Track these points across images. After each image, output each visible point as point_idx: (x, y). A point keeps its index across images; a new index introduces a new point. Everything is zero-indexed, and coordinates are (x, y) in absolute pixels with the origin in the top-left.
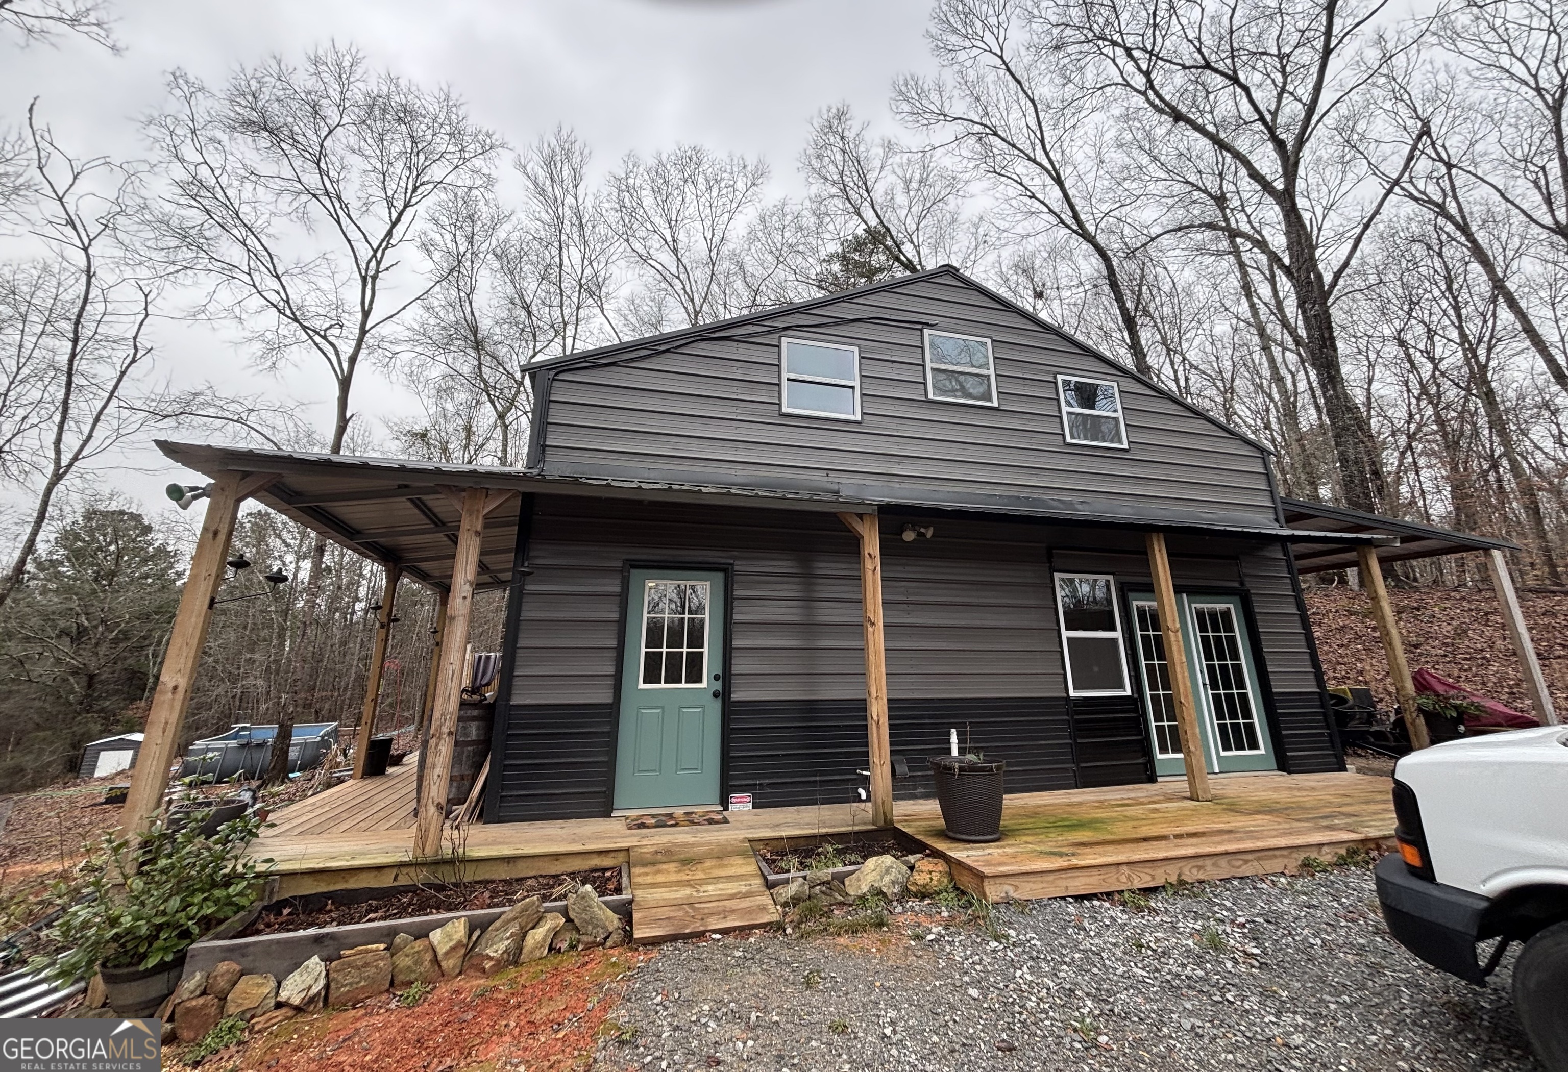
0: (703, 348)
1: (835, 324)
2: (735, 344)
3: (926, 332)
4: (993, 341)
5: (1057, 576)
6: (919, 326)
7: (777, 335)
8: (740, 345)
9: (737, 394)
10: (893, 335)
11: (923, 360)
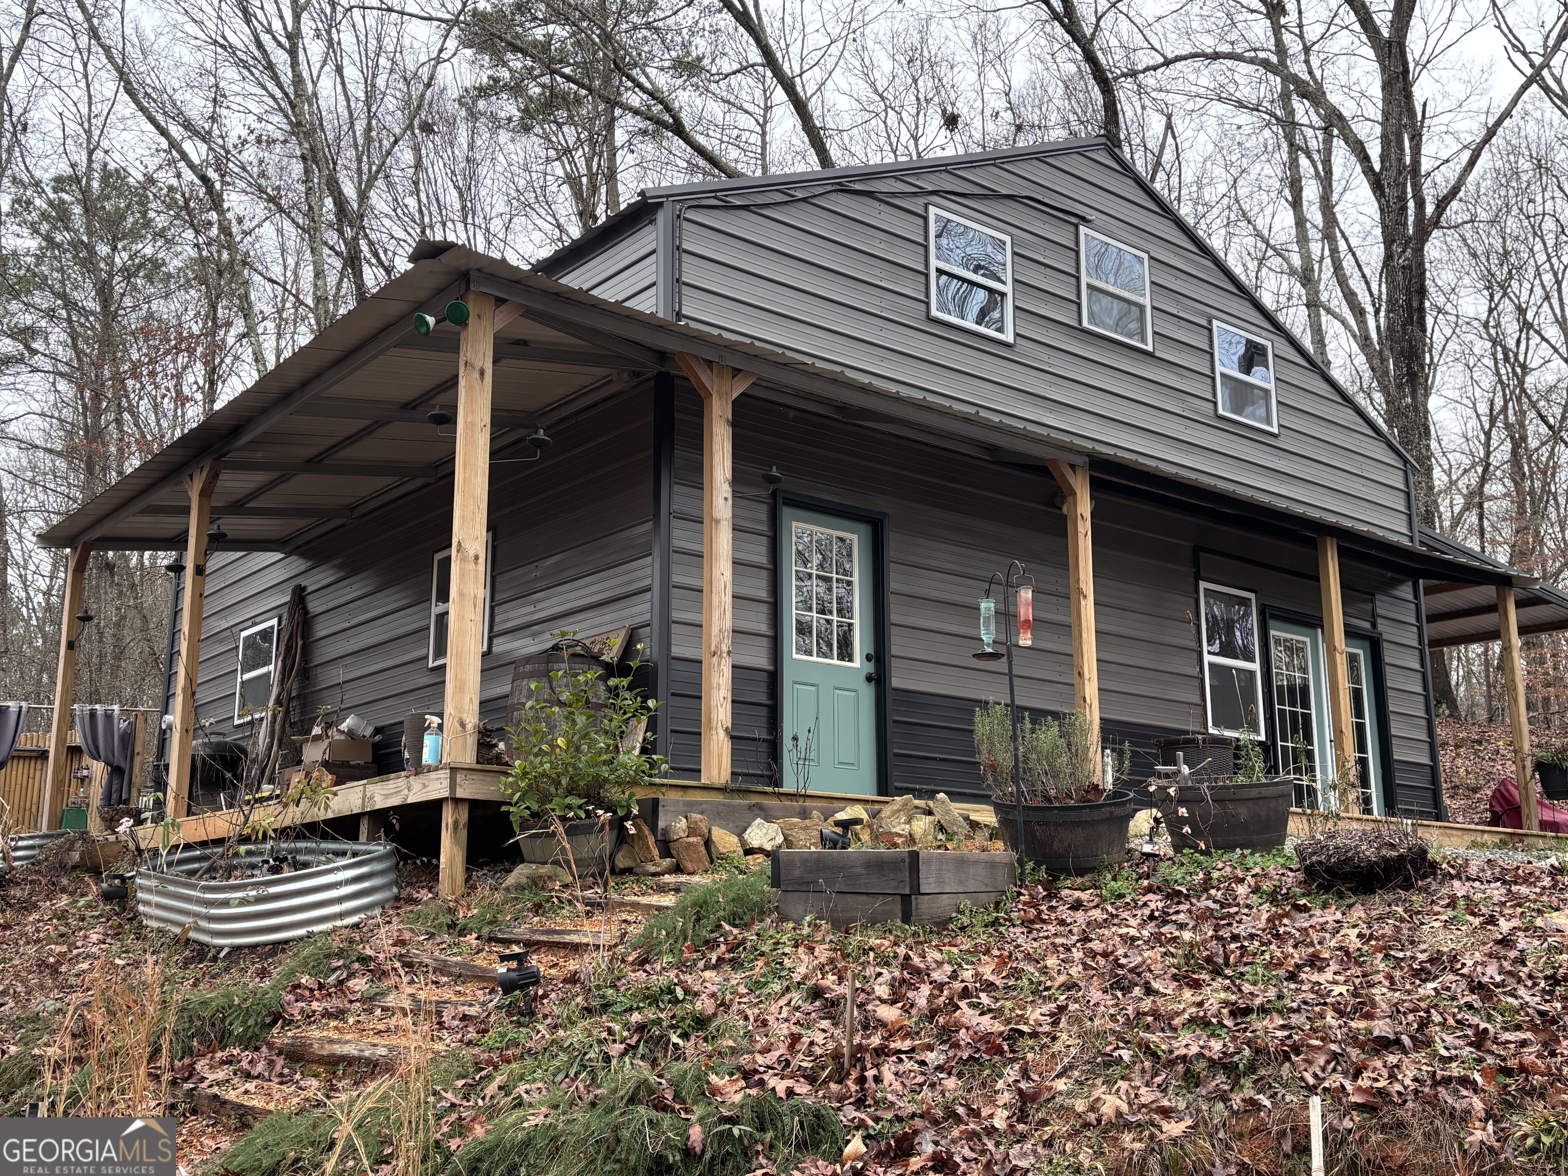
0: (842, 203)
1: (985, 196)
2: (876, 204)
3: (1083, 230)
4: (1151, 258)
5: (1203, 585)
6: (1074, 220)
7: (922, 201)
8: (883, 207)
9: (882, 279)
10: (1046, 226)
11: (1078, 269)
